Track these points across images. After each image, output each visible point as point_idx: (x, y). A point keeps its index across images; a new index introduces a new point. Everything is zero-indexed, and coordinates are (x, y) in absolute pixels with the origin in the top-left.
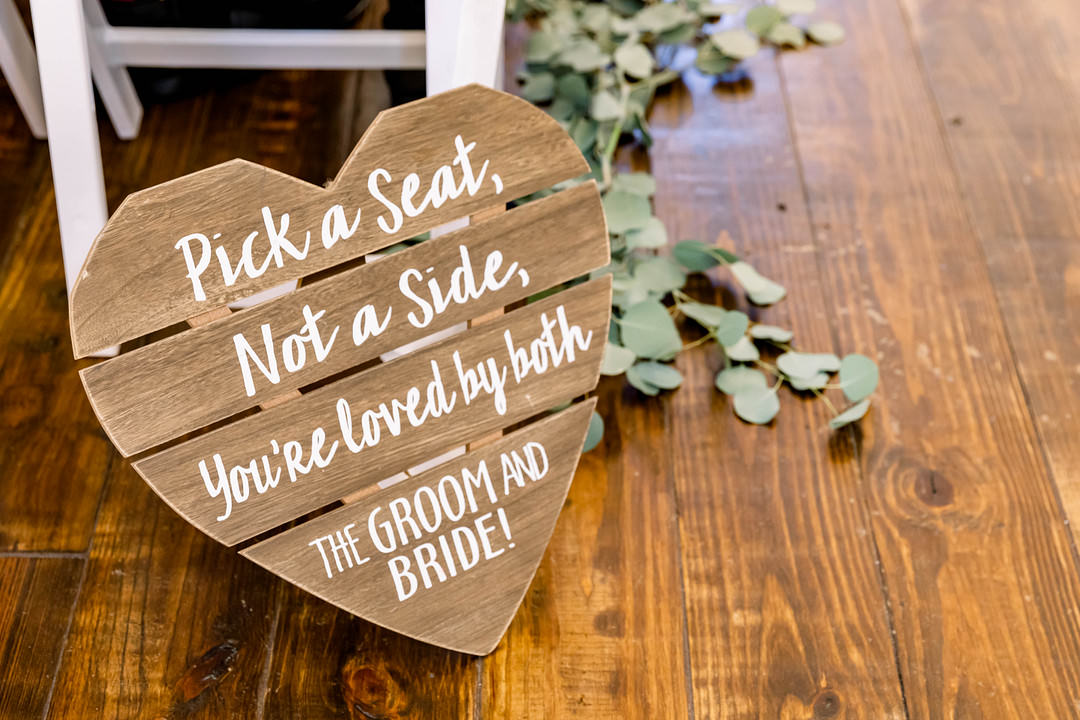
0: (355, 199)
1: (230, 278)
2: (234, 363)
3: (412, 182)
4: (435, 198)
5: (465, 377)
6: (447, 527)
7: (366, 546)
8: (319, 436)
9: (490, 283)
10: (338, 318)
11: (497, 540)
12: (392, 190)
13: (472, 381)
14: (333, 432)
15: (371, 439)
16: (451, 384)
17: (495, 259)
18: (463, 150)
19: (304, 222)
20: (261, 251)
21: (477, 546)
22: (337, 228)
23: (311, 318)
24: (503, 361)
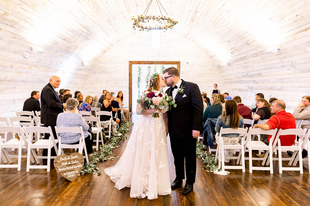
0: (70, 157)
1: (62, 160)
2: (62, 164)
3: (73, 157)
4: (74, 158)
5: (74, 167)
6: (72, 174)
7: (67, 174)
8: (65, 168)
9: (77, 162)
10: (68, 163)
11: (74, 175)
12: (72, 157)
13: (75, 167)
14: (66, 168)
15: (68, 169)
16: (73, 167)
17: (77, 161)
18: (77, 155)
19: (67, 158)
20: (64, 159)
21: (73, 176)
22: (69, 158)
23: (66, 162)
24: (77, 166)
